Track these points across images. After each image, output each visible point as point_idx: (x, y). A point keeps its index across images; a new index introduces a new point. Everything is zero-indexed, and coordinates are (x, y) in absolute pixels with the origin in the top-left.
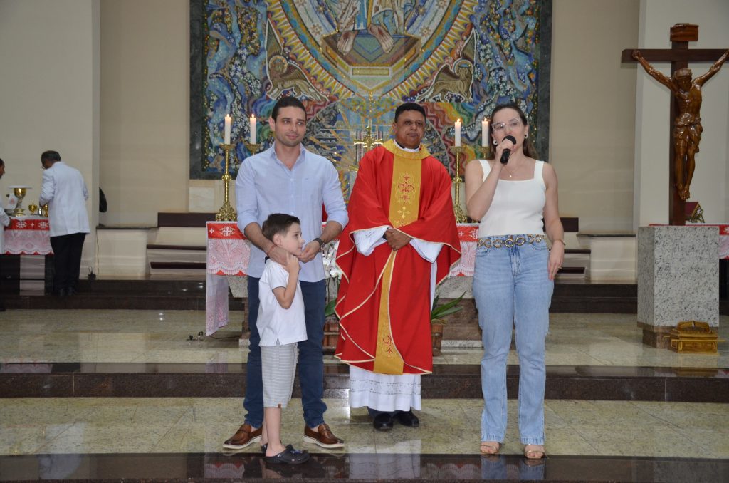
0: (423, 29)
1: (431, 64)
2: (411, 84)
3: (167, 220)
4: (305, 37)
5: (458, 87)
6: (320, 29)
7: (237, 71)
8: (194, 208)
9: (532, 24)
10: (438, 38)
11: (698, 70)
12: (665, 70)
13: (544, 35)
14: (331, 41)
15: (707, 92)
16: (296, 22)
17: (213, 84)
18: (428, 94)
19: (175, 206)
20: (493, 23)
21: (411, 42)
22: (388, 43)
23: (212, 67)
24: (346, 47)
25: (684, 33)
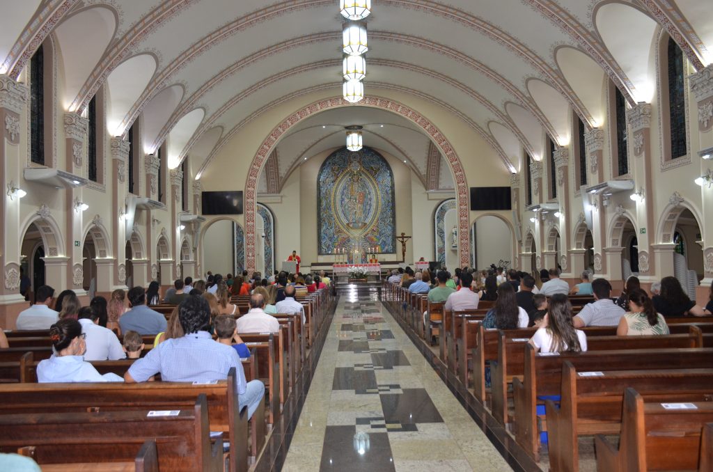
0: (368, 221)
1: (370, 228)
2: (364, 234)
3: (313, 264)
4: (342, 224)
5: (376, 234)
6: (345, 222)
7: (327, 231)
8: (319, 262)
9: (391, 219)
10: (371, 223)
11: (405, 239)
12: (401, 239)
13: (394, 222)
14: (348, 224)
15: (406, 243)
16: (340, 221)
17: (322, 234)
18: (369, 235)
19: (315, 262)
20: (383, 219)
21: (365, 224)
22: (360, 225)
23: (322, 231)
24: (351, 226)
25: (403, 234)
